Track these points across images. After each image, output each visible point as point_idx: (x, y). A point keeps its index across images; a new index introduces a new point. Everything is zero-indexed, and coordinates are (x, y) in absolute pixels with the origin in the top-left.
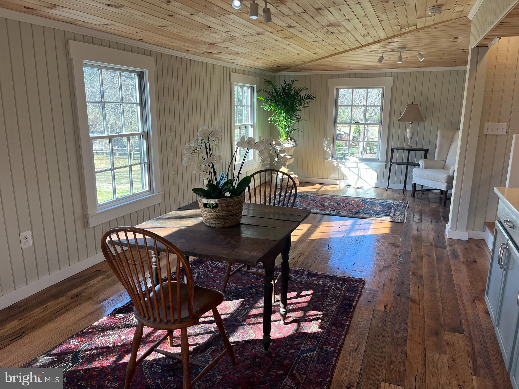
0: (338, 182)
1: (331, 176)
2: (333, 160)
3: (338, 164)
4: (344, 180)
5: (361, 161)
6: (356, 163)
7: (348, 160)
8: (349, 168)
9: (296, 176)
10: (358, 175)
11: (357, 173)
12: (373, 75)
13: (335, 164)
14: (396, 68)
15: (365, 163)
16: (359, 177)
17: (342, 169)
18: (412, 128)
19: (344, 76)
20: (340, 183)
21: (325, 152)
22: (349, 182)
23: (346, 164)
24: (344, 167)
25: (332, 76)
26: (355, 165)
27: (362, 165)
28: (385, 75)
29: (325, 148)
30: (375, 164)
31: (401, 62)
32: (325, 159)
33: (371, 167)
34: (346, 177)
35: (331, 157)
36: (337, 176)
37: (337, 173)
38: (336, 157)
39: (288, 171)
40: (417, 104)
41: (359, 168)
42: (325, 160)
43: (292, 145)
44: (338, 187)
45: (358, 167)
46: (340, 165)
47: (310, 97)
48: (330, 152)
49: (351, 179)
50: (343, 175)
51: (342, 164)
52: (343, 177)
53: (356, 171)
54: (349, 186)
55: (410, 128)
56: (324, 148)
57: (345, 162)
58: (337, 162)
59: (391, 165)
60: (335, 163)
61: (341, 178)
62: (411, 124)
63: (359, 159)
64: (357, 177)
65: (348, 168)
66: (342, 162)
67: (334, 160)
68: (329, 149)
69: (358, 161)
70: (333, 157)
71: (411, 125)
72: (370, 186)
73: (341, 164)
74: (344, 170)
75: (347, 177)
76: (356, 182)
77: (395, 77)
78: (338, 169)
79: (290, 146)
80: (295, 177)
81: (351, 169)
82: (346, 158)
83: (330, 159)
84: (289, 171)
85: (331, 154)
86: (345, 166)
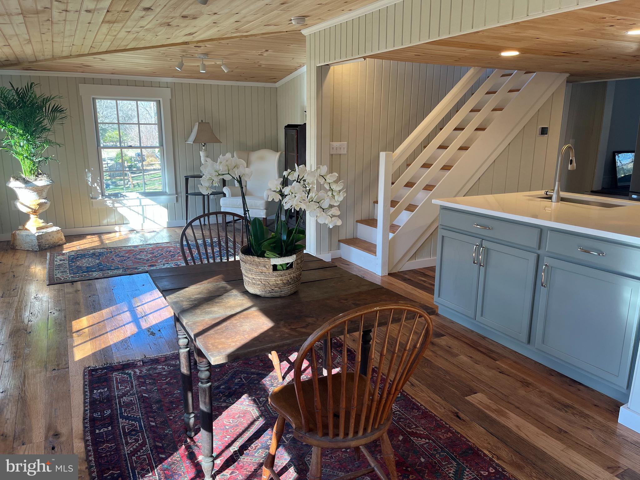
0: (117, 228)
1: (105, 222)
2: (105, 199)
3: (113, 203)
4: (124, 224)
5: (145, 196)
6: (139, 200)
7: (127, 197)
8: (129, 207)
9: (58, 228)
10: (143, 215)
11: (141, 212)
12: (143, 84)
13: (109, 204)
14: (173, 77)
15: (149, 199)
16: (145, 218)
17: (119, 210)
18: (206, 150)
19: (102, 82)
20: (120, 229)
21: (90, 189)
22: (132, 226)
23: (124, 203)
24: (122, 207)
25: (84, 81)
26: (137, 202)
27: (147, 201)
28: (159, 85)
29: (90, 183)
30: (163, 198)
31: (205, 72)
32: (92, 198)
33: (159, 203)
34: (126, 219)
35: (100, 195)
36: (113, 220)
37: (113, 216)
38: (107, 194)
39: (43, 223)
40: (209, 123)
41: (143, 206)
42: (92, 200)
43: (47, 182)
44: (118, 234)
45: (142, 204)
46: (116, 205)
47: (57, 109)
48: (98, 188)
49: (134, 221)
50: (122, 217)
51: (120, 203)
52: (123, 221)
53: (140, 209)
54: (132, 231)
55: (203, 150)
56: (87, 183)
57: (123, 200)
58: (111, 202)
59: (187, 197)
60: (109, 202)
61: (120, 222)
62: (204, 146)
63: (141, 194)
64: (142, 217)
65: (127, 207)
66: (118, 200)
67: (107, 199)
68: (96, 184)
69: (140, 196)
70: (102, 196)
71: (203, 148)
72: (159, 227)
73: (117, 203)
74: (122, 210)
75: (128, 219)
76: (142, 224)
77: (173, 87)
78: (113, 210)
79: (46, 184)
80: (58, 230)
81: (131, 208)
82: (122, 195)
83: (100, 198)
84: (45, 222)
85: (100, 191)
86: (124, 206)
